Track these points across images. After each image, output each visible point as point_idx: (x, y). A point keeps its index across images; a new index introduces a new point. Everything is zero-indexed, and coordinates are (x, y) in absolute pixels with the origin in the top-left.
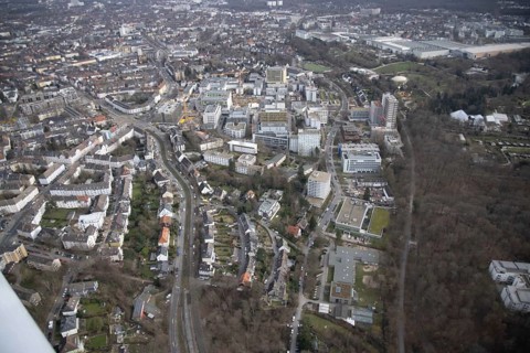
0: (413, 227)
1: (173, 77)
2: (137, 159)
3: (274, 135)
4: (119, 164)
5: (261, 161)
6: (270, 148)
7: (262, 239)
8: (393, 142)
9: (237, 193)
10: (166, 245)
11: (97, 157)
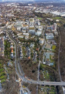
0: (60, 48)
1: (9, 21)
2: (4, 37)
4: (1, 38)
6: (32, 34)
7: (31, 51)
8: (56, 33)
10: (13, 53)
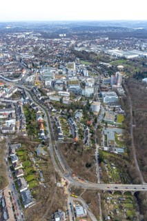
0: (133, 120)
1: (27, 67)
2: (22, 99)
3: (76, 89)
5: (72, 99)
6: (75, 94)
8: (121, 91)
9: (66, 110)
10: (43, 130)
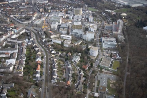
0: (128, 67)
1: (39, 11)
2: (27, 40)
3: (78, 33)
4: (20, 42)
5: (73, 42)
6: (76, 38)
7: (74, 70)
9: (65, 53)
10: (39, 71)
11: (12, 39)
